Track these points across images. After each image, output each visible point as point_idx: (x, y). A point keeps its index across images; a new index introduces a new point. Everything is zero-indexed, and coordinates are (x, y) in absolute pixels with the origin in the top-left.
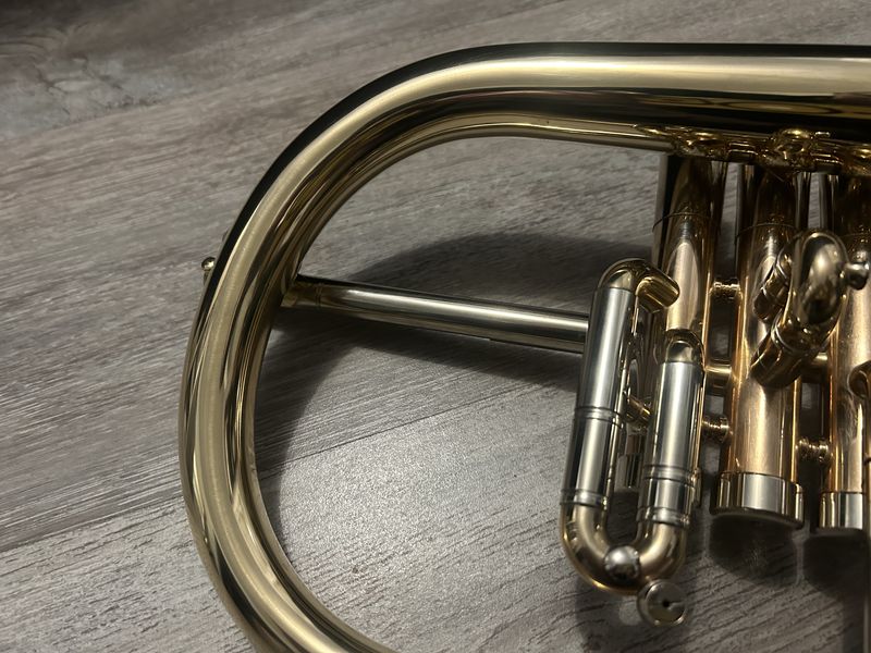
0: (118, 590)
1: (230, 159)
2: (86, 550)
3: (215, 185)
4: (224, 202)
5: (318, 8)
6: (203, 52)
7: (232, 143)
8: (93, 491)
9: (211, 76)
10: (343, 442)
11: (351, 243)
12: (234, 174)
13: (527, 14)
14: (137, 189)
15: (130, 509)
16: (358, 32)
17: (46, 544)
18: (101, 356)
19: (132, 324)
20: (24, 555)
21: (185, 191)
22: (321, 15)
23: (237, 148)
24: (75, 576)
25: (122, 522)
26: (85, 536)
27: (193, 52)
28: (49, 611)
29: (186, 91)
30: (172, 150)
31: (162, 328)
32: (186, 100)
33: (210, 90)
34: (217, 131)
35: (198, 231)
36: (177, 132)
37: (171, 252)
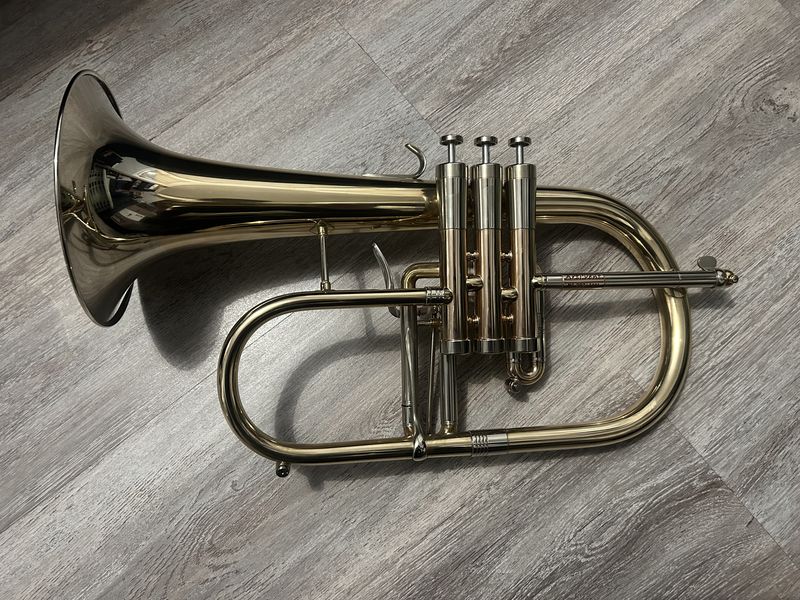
0: (51, 533)
2: (31, 523)
5: (6, 183)
8: (21, 501)
10: (118, 443)
15: (41, 502)
17: (13, 527)
20: (7, 534)
22: (10, 188)
24: (32, 533)
25: (40, 508)
26: (27, 519)
28: (28, 550)
31: (14, 419)
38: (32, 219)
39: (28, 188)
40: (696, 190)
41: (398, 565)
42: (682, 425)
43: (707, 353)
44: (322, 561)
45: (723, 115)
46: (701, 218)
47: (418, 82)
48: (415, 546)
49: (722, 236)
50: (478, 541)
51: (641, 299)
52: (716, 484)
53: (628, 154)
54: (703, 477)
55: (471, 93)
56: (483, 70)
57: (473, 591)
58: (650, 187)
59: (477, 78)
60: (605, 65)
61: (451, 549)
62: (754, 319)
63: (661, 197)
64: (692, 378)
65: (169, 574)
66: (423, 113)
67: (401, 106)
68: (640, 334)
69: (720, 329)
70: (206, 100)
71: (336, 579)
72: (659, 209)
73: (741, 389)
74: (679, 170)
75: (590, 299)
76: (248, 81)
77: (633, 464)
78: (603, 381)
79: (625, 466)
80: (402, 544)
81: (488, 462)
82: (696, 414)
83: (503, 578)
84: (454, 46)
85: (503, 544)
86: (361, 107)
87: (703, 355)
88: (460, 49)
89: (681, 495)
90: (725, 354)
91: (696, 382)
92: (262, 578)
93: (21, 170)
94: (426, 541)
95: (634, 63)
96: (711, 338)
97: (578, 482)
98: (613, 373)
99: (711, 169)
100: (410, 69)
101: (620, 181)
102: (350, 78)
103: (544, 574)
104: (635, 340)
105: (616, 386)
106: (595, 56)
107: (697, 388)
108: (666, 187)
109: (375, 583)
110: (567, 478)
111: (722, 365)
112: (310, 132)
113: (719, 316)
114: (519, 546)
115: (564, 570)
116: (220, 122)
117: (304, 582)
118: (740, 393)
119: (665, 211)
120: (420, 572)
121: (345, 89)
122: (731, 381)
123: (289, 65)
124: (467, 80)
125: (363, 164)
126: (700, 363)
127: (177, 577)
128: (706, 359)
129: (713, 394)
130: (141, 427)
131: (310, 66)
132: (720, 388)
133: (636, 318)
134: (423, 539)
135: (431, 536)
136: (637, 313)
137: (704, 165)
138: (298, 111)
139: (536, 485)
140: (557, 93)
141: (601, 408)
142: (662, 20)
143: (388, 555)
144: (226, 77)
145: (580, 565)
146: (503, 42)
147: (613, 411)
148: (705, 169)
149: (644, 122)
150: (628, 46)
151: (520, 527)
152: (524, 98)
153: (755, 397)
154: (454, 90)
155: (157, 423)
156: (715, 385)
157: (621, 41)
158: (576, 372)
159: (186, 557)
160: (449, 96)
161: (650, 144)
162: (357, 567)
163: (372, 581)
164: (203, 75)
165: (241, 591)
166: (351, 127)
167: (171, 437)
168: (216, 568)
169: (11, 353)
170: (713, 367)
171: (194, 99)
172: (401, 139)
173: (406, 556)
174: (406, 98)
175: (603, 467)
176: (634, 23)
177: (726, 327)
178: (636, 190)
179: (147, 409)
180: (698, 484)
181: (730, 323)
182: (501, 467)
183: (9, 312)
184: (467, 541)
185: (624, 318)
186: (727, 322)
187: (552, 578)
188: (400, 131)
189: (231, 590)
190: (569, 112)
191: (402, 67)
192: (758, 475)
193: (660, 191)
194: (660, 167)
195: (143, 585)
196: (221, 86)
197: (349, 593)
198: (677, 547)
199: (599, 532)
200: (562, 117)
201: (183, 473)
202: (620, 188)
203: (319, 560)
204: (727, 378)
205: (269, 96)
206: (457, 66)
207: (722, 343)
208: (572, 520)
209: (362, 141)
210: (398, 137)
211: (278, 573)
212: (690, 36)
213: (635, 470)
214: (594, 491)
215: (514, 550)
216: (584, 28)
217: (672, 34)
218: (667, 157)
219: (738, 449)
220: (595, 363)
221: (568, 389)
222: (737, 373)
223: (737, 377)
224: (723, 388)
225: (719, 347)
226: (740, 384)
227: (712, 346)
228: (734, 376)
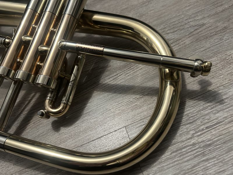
40: (212, 34)
43: (192, 132)
46: (212, 48)
49: (225, 59)
51: (153, 87)
53: (175, 17)
58: (182, 31)
63: (188, 36)
64: (172, 148)
68: (145, 108)
69: (207, 117)
72: (184, 42)
73: (215, 169)
74: (203, 25)
75: (123, 82)
81: (18, 161)
87: (188, 133)
90: (208, 136)
91: (176, 151)
96: (199, 122)
99: (225, 25)
101: (165, 28)
104: (140, 110)
107: (175, 156)
108: (193, 32)
111: (202, 145)
113: (209, 108)
119: (187, 43)
122: (207, 160)
126: (184, 138)
128: (190, 136)
129: (188, 166)
132: (195, 163)
133: (146, 98)
136: (148, 95)
137: (221, 23)
148: (221, 25)
149: (189, 4)
156: (192, 159)
161: (190, 13)
170: (194, 144)
177: (213, 117)
178: (173, 32)
181: (217, 115)
182: (22, 168)
185: (138, 96)
186: (215, 113)
193: (188, 34)
194: (192, 23)
202: (164, 31)
207: (207, 128)
218: (197, 19)
222: (214, 154)
223: (214, 158)
224: (198, 164)
225: (203, 130)
226: (215, 165)
227: (198, 128)
228: (211, 156)
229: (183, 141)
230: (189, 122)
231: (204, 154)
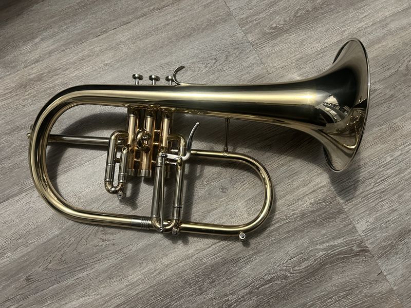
0: (28, 207)
1: (27, 97)
3: (24, 106)
4: (28, 111)
5: (41, 37)
6: (9, 58)
7: (26, 91)
8: (16, 189)
9: (14, 67)
10: (69, 170)
11: (63, 120)
12: (29, 102)
13: (104, 36)
14: (3, 109)
15: (25, 191)
16: (55, 46)
17: (9, 201)
18: (8, 158)
19: (13, 148)
20: (5, 203)
21: (16, 108)
22: (42, 40)
23: (28, 93)
24: (18, 205)
25: (24, 194)
26: (17, 198)
27: (6, 58)
28: (14, 213)
29: (8, 74)
30: (10, 95)
31: (21, 149)
32: (8, 77)
33: (15, 72)
34: (20, 87)
35: (23, 121)
36: (9, 89)
37: (18, 127)
38: (50, 56)
39: (51, 41)
40: (382, 102)
41: (194, 257)
42: (353, 218)
43: (373, 184)
44: (157, 248)
45: (403, 68)
46: (382, 116)
47: (251, 25)
48: (205, 250)
49: (392, 127)
50: (237, 254)
52: (365, 250)
54: (359, 246)
55: (275, 35)
56: (284, 24)
57: (230, 278)
59: (280, 28)
60: (347, 33)
61: (223, 255)
62: (400, 171)
65: (80, 238)
66: (250, 40)
67: (240, 35)
69: (382, 173)
70: (144, 15)
71: (162, 258)
73: (387, 205)
76: (166, 9)
77: (324, 232)
78: (316, 187)
79: (320, 232)
80: (198, 248)
82: (362, 213)
83: (246, 275)
84: (272, 10)
85: (249, 258)
86: (220, 31)
87: (370, 184)
88: (275, 12)
89: (345, 253)
90: (382, 186)
91: (365, 197)
92: (125, 250)
93: (49, 32)
94: (211, 249)
95: (362, 34)
96: (376, 177)
97: (293, 235)
98: (322, 184)
99: (392, 93)
100: (247, 18)
102: (217, 17)
103: (268, 277)
105: (322, 191)
106: (342, 27)
107: (364, 200)
109: (181, 264)
110: (289, 232)
111: (379, 192)
112: (192, 39)
114: (257, 261)
115: (278, 278)
116: (149, 26)
117: (146, 256)
118: (386, 207)
120: (205, 264)
121: (213, 22)
122: (383, 201)
123: (188, 6)
124: (275, 28)
125: (215, 59)
126: (368, 188)
127: (84, 241)
128: (372, 187)
129: (372, 205)
130: (81, 165)
131: (198, 8)
132: (376, 203)
134: (209, 247)
135: (213, 246)
137: (388, 90)
138: (188, 28)
139: (272, 232)
140: (319, 42)
141: (312, 201)
142: (380, 16)
143: (190, 252)
144: (157, 5)
145: (286, 277)
146: (297, 12)
147: (318, 203)
148: (389, 92)
150: (360, 25)
151: (259, 252)
152: (303, 41)
153: (393, 211)
154: (268, 31)
155: (89, 164)
156: (374, 201)
157: (357, 22)
158: (303, 180)
159: (90, 232)
160: (265, 34)
162: (173, 255)
163: (180, 263)
164: (145, 3)
165: (114, 254)
166: (213, 40)
167: (95, 172)
168: (104, 240)
169: (26, 117)
170: (375, 192)
171: (139, 14)
172: (237, 50)
173: (199, 254)
174: (243, 31)
175: (308, 230)
176: (365, 14)
177: (385, 173)
179: (86, 157)
180: (356, 249)
181: (388, 171)
183: (29, 98)
184: (231, 253)
186: (386, 171)
187: (271, 280)
188: (237, 46)
189: (109, 252)
190: (324, 52)
191: (244, 16)
192: (388, 250)
195: (66, 241)
196: (153, 9)
197: (167, 267)
198: (338, 278)
199: (300, 263)
200: (320, 54)
201: (97, 191)
203: (155, 247)
204: (381, 198)
205: (175, 19)
206: (271, 20)
207: (382, 181)
208: (287, 253)
209: (217, 48)
210: (235, 49)
211: (134, 249)
212: (393, 26)
213: (324, 235)
214: (301, 241)
215: (254, 262)
216: (340, 12)
217: (384, 23)
219: (380, 235)
220: (314, 178)
221: (298, 188)
222: (386, 197)
223: (386, 199)
224: (378, 203)
225: (379, 182)
226: (387, 203)
227: (376, 181)
228: (385, 198)
229: (368, 191)
230: (370, 177)
231: (380, 197)
